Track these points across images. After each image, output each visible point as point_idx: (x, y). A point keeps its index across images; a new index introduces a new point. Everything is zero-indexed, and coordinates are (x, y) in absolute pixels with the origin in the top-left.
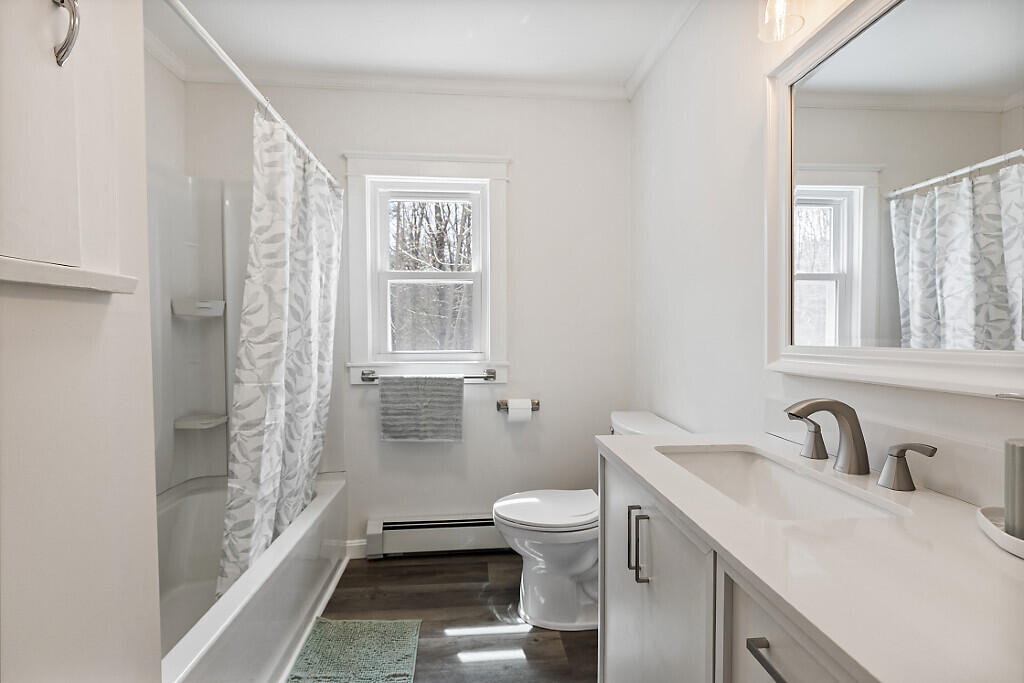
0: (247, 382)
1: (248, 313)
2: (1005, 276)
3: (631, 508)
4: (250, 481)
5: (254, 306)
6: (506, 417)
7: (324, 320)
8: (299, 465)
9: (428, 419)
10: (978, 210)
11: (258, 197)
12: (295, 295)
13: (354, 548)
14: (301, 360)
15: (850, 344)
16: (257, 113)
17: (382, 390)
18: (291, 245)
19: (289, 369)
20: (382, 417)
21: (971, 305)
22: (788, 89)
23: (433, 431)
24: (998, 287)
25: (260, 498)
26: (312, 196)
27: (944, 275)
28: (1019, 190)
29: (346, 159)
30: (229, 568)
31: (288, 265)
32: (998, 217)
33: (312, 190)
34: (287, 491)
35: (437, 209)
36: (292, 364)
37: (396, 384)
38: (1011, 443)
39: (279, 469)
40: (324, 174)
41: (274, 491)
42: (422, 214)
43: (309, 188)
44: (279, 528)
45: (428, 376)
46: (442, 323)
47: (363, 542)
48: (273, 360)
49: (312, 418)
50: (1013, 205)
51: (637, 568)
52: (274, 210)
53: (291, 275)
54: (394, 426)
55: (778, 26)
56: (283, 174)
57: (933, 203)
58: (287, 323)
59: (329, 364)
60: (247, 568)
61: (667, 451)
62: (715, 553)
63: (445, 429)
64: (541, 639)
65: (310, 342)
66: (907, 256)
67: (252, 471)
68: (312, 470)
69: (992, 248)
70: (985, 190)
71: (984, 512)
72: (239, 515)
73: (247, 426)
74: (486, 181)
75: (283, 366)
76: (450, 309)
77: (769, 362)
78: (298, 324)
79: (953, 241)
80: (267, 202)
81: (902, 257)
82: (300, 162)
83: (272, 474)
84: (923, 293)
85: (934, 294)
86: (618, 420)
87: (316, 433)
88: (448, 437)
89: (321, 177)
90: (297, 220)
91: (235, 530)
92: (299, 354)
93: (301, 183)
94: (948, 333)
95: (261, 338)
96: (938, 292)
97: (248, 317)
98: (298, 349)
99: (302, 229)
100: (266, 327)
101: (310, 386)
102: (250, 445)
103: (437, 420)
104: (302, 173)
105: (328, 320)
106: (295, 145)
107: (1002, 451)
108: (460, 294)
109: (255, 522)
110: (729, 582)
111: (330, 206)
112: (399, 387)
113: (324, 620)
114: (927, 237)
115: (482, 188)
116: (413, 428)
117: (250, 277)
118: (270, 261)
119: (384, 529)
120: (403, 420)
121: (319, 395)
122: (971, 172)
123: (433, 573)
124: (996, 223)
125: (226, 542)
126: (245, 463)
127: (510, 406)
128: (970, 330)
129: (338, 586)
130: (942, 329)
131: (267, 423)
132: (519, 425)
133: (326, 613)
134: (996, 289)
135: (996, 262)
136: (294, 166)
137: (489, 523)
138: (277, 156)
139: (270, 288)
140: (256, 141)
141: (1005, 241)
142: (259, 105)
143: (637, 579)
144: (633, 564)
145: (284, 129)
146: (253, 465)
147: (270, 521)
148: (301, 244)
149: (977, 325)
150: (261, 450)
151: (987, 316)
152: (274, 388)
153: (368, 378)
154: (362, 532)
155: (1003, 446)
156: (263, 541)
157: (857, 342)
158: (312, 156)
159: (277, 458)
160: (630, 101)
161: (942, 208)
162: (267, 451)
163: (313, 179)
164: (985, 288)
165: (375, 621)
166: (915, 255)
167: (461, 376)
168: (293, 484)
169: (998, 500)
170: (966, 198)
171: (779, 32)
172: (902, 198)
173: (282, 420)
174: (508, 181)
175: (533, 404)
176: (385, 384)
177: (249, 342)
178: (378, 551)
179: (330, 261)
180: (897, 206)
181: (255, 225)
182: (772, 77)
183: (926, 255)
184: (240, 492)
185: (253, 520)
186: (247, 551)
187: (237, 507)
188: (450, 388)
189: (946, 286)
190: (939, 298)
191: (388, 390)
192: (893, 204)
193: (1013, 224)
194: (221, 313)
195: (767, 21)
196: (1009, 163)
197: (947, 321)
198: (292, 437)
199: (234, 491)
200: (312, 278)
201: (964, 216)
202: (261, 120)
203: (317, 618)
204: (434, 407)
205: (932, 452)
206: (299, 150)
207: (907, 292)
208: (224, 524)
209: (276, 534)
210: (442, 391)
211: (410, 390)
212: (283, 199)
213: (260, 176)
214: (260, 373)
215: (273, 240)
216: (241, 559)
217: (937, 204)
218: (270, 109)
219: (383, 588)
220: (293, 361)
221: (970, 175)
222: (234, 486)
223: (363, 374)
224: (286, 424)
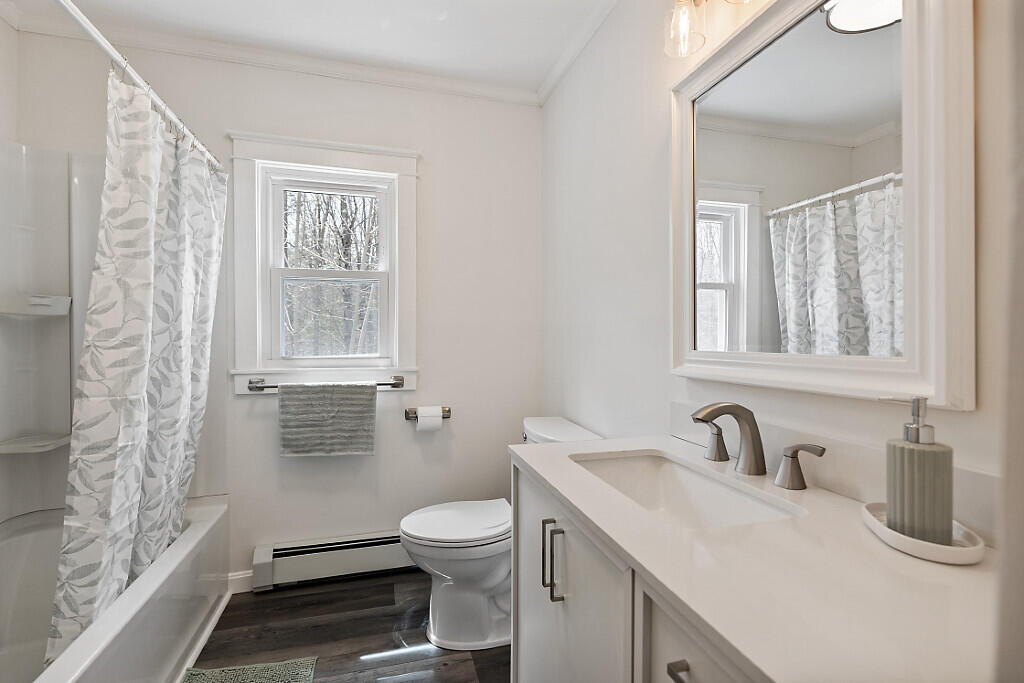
0: (94, 397)
1: (95, 312)
2: (860, 289)
3: (545, 522)
4: (97, 517)
5: (103, 303)
6: (415, 426)
7: (200, 320)
8: (163, 493)
9: (334, 431)
10: (839, 230)
11: (111, 173)
12: (163, 292)
13: (238, 581)
14: (169, 369)
15: (738, 349)
16: (112, 74)
17: (282, 400)
18: (155, 233)
19: (152, 379)
20: (282, 430)
21: (836, 314)
22: (690, 104)
23: (341, 444)
24: (855, 298)
25: (110, 534)
26: (186, 178)
27: (815, 286)
28: (869, 216)
29: (232, 140)
30: (63, 627)
31: (152, 256)
32: (855, 238)
33: (185, 171)
34: (146, 525)
35: (343, 206)
36: (157, 373)
37: (298, 393)
38: (893, 443)
39: (137, 497)
40: (202, 153)
41: (130, 524)
42: (327, 210)
43: (183, 168)
44: (137, 569)
45: (336, 383)
46: (348, 326)
47: (249, 573)
48: (129, 368)
49: (183, 435)
50: (866, 229)
51: (552, 585)
52: (132, 190)
53: (155, 267)
54: (297, 439)
55: (682, 42)
56: (146, 148)
57: (803, 222)
58: (150, 324)
59: (204, 374)
60: (90, 622)
61: (580, 459)
62: (633, 571)
63: (354, 440)
64: (450, 663)
65: (180, 347)
66: (784, 269)
67: (99, 503)
68: (182, 498)
69: (852, 264)
70: (845, 212)
71: (869, 508)
72: (79, 559)
73: (92, 449)
74: (395, 176)
75: (145, 374)
76: (357, 311)
77: (675, 367)
78: (166, 325)
79: (821, 257)
80: (123, 180)
81: (779, 270)
82: (171, 137)
83: (127, 504)
84: (798, 302)
85: (805, 304)
86: (531, 426)
87: (187, 453)
88: (357, 450)
89: (199, 157)
90: (165, 203)
91: (73, 579)
92: (166, 361)
93: (171, 163)
94: (818, 339)
95: (113, 342)
96: (809, 302)
97: (95, 317)
98: (165, 355)
99: (172, 215)
100: (120, 329)
101: (179, 398)
102: (95, 473)
103: (344, 431)
104: (173, 151)
105: (204, 322)
106: (164, 116)
107: (884, 450)
108: (368, 295)
109: (103, 566)
110: (648, 600)
111: (210, 191)
112: (302, 397)
113: (198, 670)
114: (799, 253)
115: (391, 182)
116: (319, 441)
117: (99, 268)
118: (126, 251)
119: (275, 556)
120: (307, 432)
121: (192, 408)
122: (833, 197)
123: (330, 602)
124: (852, 242)
125: (61, 595)
126: (89, 495)
127: (419, 415)
128: (835, 336)
129: (217, 628)
130: (813, 335)
131: (120, 445)
132: (430, 433)
133: (199, 662)
134: (853, 300)
135: (853, 277)
136: (163, 143)
137: (395, 540)
138: (138, 126)
139: (125, 283)
140: (110, 106)
141: (860, 258)
142: (114, 64)
143: (552, 598)
144: (548, 581)
145: (147, 95)
146: (101, 497)
147: (124, 561)
148: (171, 232)
149: (840, 332)
150: (113, 477)
151: (847, 323)
152: (131, 402)
153: (256, 388)
154: (248, 563)
155: (884, 445)
156: (115, 587)
157: (743, 348)
158: (186, 131)
159: (134, 485)
160: (541, 107)
161: (811, 227)
162: (122, 477)
163: (187, 157)
164: (845, 299)
165: (260, 666)
166: (790, 268)
167: (373, 383)
168: (156, 515)
169: (880, 495)
170: (830, 218)
171: (683, 48)
172: (778, 216)
173: (143, 441)
174: (417, 178)
175: (444, 411)
176: (286, 393)
177: (95, 346)
178: (267, 582)
179: (209, 254)
180: (775, 224)
181: (106, 206)
182: (677, 91)
183: (799, 269)
184: (81, 531)
185: (100, 563)
186: (91, 602)
187: (76, 550)
188: (361, 396)
189: (817, 296)
190: (810, 307)
191: (289, 400)
192: (772, 222)
193: (865, 243)
194: (65, 311)
195: (672, 36)
196: (862, 191)
197: (817, 328)
198: (153, 459)
199: (72, 531)
200: (184, 272)
201: (829, 235)
202: (117, 82)
203: (188, 670)
204: (341, 418)
205: (821, 452)
206: (170, 123)
207: (784, 301)
208: (59, 572)
209: (133, 577)
210: (352, 399)
211: (314, 399)
212: (147, 179)
213: (115, 149)
214: (111, 384)
215: (130, 225)
216: (81, 613)
217: (808, 223)
218: (130, 69)
219: (275, 624)
220: (157, 369)
221: (833, 200)
222: (71, 524)
223: (250, 383)
224: (147, 445)
